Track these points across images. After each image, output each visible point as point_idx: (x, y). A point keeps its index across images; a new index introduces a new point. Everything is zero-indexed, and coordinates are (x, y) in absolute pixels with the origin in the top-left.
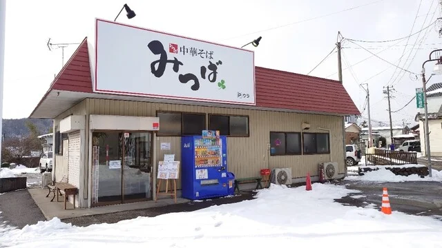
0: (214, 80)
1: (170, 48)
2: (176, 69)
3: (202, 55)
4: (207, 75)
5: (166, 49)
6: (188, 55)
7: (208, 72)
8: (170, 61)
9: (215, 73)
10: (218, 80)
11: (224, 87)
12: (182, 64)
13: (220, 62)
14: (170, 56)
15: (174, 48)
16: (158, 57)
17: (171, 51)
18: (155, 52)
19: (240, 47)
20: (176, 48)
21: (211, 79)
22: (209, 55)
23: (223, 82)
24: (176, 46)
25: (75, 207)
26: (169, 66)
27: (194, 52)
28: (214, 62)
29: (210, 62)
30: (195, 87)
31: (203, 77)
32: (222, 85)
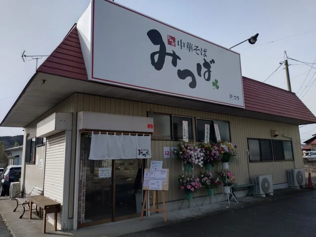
0: (208, 79)
1: (169, 40)
2: (174, 63)
3: (198, 52)
4: (202, 73)
5: (165, 40)
6: (185, 49)
7: (204, 70)
8: (169, 54)
9: (209, 72)
10: (212, 79)
11: (218, 87)
12: (180, 59)
13: (213, 61)
14: (169, 49)
15: (172, 40)
16: (157, 48)
17: (170, 43)
18: (155, 43)
19: (229, 48)
20: (174, 41)
21: (206, 78)
22: (203, 53)
23: (216, 81)
24: (174, 39)
25: (56, 230)
26: (168, 59)
27: (189, 47)
28: (208, 61)
29: (204, 59)
30: (193, 85)
31: (200, 75)
32: (215, 84)
